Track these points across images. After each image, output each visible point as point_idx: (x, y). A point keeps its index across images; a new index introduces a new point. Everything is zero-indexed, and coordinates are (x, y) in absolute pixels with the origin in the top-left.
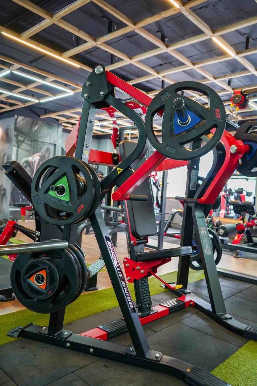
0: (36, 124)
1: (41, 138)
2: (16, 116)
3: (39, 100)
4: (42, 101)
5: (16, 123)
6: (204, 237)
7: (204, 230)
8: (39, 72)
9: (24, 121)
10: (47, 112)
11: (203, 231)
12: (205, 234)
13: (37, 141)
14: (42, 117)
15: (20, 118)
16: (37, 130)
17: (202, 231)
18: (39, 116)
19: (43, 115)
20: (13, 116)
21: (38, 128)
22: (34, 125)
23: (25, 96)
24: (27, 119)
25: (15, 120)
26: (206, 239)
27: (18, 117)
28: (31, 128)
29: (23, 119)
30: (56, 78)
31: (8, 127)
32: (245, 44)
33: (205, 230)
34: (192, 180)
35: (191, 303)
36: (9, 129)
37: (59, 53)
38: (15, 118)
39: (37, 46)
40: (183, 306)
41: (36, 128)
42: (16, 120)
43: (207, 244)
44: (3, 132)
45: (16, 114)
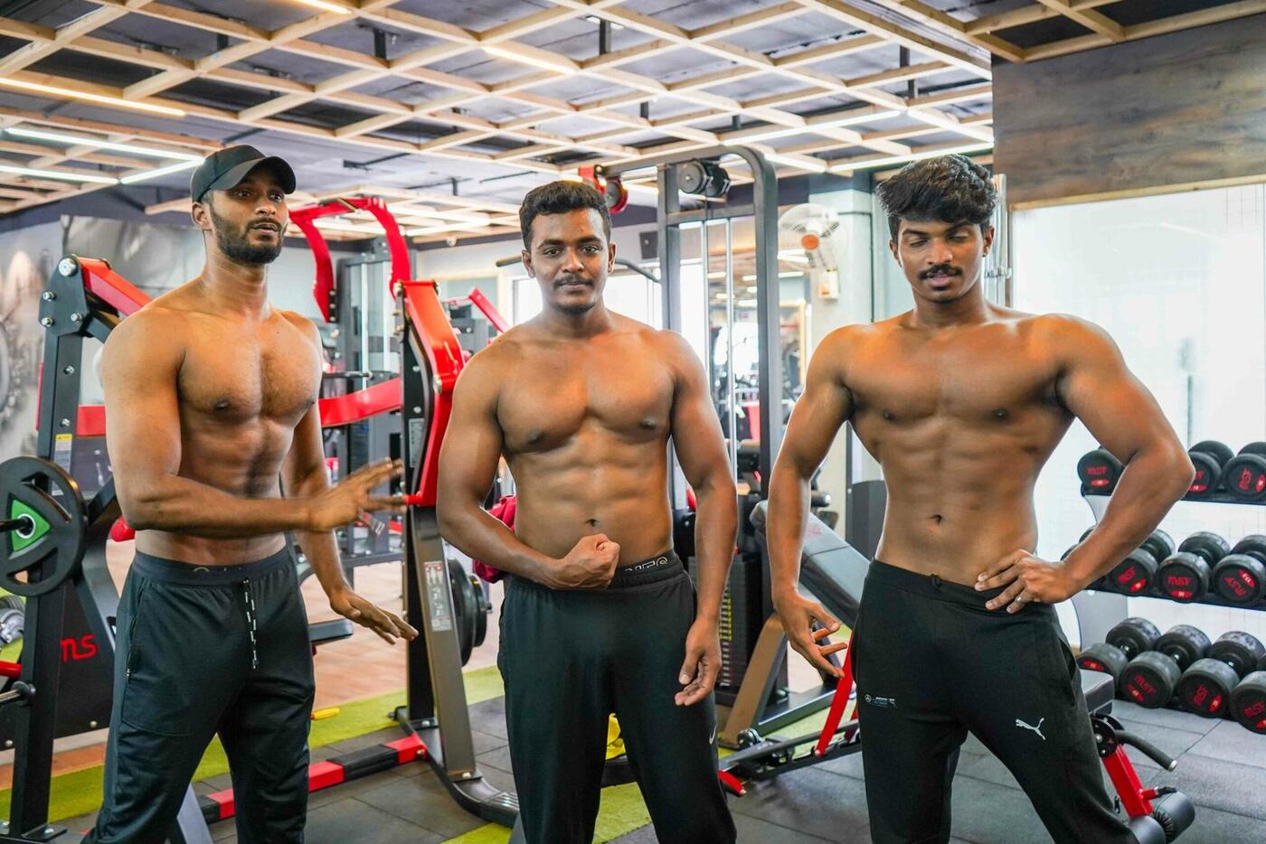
0: (135, 233)
1: (153, 275)
2: (65, 219)
3: (117, 178)
4: (127, 180)
5: (65, 241)
6: (434, 586)
7: (436, 568)
8: (80, 125)
9: (92, 233)
10: (163, 194)
11: (433, 571)
12: (437, 578)
13: (142, 287)
14: (151, 211)
15: (80, 223)
16: (137, 254)
17: (429, 572)
18: (142, 208)
19: (152, 205)
20: (58, 219)
21: (142, 248)
22: (127, 237)
23: (73, 172)
24: (101, 222)
25: (61, 233)
26: (439, 591)
27: (71, 221)
28: (118, 250)
29: (89, 226)
30: (137, 133)
31: (46, 253)
32: (597, 36)
33: (439, 568)
34: (413, 442)
35: (419, 752)
36: (49, 260)
37: (109, 88)
38: (63, 225)
39: (45, 82)
40: (392, 761)
41: (135, 246)
42: (67, 230)
43: (443, 603)
44: (32, 270)
45: (65, 213)
